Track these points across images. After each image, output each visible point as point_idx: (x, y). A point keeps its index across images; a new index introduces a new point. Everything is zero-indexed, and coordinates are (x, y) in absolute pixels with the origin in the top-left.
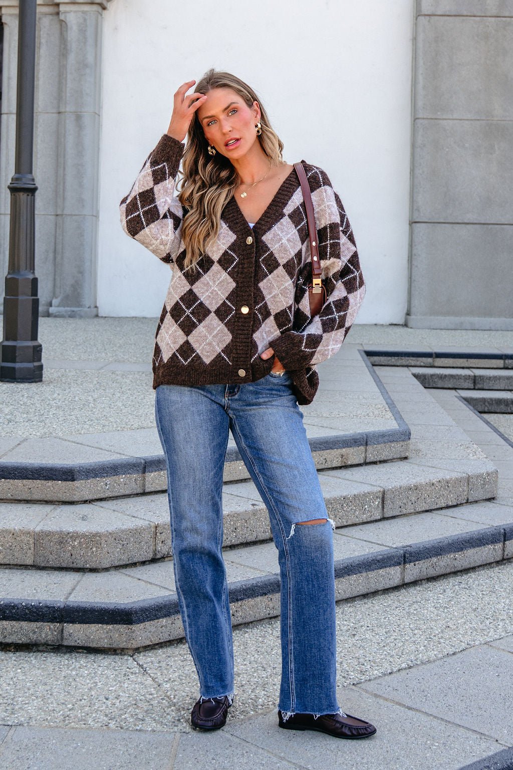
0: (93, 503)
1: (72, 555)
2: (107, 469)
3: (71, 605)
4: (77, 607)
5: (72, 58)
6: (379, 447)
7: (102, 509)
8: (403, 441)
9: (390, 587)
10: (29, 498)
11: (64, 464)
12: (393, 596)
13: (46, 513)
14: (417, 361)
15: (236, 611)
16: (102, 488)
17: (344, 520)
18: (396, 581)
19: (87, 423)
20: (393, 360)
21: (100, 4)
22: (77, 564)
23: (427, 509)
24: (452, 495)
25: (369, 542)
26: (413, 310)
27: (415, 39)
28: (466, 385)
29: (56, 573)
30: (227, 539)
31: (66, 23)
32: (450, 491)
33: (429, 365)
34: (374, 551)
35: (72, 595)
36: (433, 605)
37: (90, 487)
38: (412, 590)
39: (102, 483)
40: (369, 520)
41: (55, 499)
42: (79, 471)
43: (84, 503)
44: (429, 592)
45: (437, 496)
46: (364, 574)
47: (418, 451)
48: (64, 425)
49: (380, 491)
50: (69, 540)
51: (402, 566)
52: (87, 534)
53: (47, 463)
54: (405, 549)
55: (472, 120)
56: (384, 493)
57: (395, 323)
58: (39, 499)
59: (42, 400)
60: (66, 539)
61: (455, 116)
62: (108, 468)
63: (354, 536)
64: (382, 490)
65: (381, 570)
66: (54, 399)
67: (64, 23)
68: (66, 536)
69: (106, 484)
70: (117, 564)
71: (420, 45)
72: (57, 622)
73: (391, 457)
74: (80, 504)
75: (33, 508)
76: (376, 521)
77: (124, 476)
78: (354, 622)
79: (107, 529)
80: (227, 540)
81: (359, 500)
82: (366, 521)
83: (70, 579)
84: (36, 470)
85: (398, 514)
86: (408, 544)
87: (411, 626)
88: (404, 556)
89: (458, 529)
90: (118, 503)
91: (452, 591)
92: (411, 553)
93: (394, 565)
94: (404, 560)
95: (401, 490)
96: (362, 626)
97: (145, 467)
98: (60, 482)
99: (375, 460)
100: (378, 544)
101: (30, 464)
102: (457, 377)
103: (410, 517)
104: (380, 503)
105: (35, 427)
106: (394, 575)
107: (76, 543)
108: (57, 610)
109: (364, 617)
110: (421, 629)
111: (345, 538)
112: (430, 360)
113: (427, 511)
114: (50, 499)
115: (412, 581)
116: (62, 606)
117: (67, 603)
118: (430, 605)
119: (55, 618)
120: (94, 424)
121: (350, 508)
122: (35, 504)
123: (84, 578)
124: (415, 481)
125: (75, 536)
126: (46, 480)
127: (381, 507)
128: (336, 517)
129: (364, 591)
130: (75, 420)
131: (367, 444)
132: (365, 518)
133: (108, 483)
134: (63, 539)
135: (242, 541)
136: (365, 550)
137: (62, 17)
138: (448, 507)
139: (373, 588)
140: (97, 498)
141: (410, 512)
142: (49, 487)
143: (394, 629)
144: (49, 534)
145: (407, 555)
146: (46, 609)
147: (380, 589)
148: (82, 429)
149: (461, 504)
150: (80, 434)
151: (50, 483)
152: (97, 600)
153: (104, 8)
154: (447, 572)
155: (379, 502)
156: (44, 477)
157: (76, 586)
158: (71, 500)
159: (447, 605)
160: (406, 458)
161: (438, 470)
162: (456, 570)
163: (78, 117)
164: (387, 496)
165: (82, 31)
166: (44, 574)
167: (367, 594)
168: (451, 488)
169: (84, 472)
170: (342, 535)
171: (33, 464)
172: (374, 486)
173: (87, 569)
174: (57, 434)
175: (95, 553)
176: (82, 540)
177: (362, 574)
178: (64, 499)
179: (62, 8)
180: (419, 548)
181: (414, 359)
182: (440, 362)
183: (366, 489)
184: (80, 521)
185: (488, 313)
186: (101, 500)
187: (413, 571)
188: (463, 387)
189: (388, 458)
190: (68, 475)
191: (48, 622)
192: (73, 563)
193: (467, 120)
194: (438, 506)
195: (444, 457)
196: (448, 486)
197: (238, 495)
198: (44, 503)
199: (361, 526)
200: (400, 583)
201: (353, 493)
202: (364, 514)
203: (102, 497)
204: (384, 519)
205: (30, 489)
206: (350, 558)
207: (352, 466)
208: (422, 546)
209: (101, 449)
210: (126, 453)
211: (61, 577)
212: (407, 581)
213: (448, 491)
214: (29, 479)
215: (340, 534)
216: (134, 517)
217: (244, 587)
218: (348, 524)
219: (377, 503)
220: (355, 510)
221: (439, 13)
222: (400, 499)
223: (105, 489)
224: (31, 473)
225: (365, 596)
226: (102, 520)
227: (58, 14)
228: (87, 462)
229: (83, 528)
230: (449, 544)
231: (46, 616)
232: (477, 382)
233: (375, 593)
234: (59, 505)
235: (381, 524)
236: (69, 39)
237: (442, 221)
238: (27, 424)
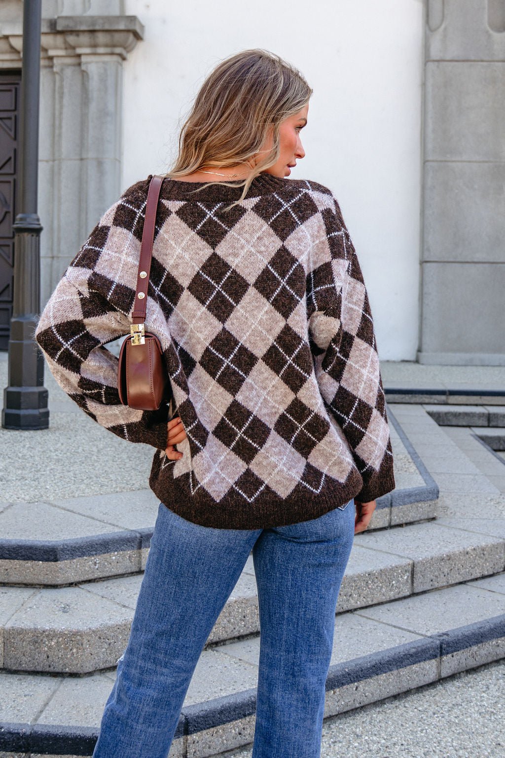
0: (80, 586)
1: (48, 657)
2: (96, 546)
3: (40, 730)
4: (47, 734)
5: (93, 107)
6: (405, 508)
7: (89, 595)
8: (431, 500)
9: (424, 683)
10: (6, 581)
11: (46, 542)
12: (428, 694)
13: (22, 602)
14: (431, 398)
15: (244, 729)
16: (90, 568)
17: (369, 599)
18: (432, 677)
19: (85, 481)
20: (407, 398)
21: (120, 55)
22: (54, 668)
23: (461, 581)
24: (488, 564)
25: (399, 628)
26: (424, 347)
27: (424, 85)
28: (480, 423)
29: (30, 678)
30: (235, 629)
31: (87, 74)
32: (486, 560)
33: (443, 403)
34: (406, 642)
35: (43, 715)
36: (477, 709)
37: (76, 567)
38: (451, 687)
39: (90, 563)
40: (397, 597)
41: (36, 581)
42: (62, 550)
43: (69, 586)
44: (470, 689)
45: (472, 566)
46: (395, 672)
47: (446, 508)
48: (59, 484)
49: (409, 564)
50: (45, 639)
51: (438, 659)
52: (66, 632)
53: (27, 539)
54: (442, 638)
55: (480, 162)
56: (413, 565)
57: (406, 359)
58: (17, 581)
59: (43, 452)
60: (42, 638)
61: (465, 158)
62: (97, 544)
63: (381, 620)
64: (411, 562)
65: (415, 666)
66: (56, 450)
67: (85, 74)
68: (42, 634)
69: (96, 563)
70: (103, 667)
71: (430, 89)
72: (23, 752)
73: (417, 519)
74: (65, 587)
75: (9, 594)
76: (405, 598)
77: (116, 553)
78: (385, 737)
79: (90, 626)
80: (234, 631)
81: (386, 575)
82: (393, 598)
83: (43, 687)
84: (14, 549)
85: (429, 588)
86: (444, 631)
87: (454, 744)
88: (441, 647)
89: (499, 608)
90: (109, 585)
91: (497, 687)
92: (448, 644)
93: (430, 659)
94: (441, 651)
95: (432, 561)
96: (395, 744)
97: (141, 542)
98: (41, 562)
99: (401, 523)
100: (410, 631)
101: (7, 541)
102: (471, 415)
103: (442, 591)
104: (410, 578)
105: (26, 488)
106: (429, 669)
107: (53, 643)
108: (22, 737)
109: (397, 729)
110: (467, 749)
111: (370, 622)
112: (443, 398)
113: (461, 583)
114: (30, 582)
115: (450, 674)
116: (28, 733)
117: (35, 729)
118: (473, 710)
119: (20, 747)
120: (92, 483)
121: (376, 585)
122: (13, 587)
123: (61, 687)
124: (447, 550)
125: (51, 635)
126: (24, 560)
127: (410, 581)
128: (360, 596)
129: (395, 691)
130: (73, 478)
131: (391, 505)
132: (392, 595)
133: (97, 562)
134: (38, 637)
135: (251, 631)
136: (395, 641)
137: (83, 67)
138: (484, 577)
139: (405, 686)
140: (85, 580)
141: (442, 585)
142: (28, 568)
143: (434, 749)
144: (21, 632)
145: (444, 646)
146: (8, 735)
147: (413, 688)
148: (77, 491)
149: (497, 573)
150: (74, 497)
151: (29, 564)
152: (73, 723)
153: (124, 59)
154: (489, 661)
155: (408, 577)
156: (22, 556)
157: (49, 700)
158: (54, 583)
159: (492, 710)
160: (434, 519)
161: (471, 533)
162: (498, 658)
163: (100, 163)
164: (417, 569)
165: (103, 80)
166: (14, 679)
167: (399, 694)
168: (487, 556)
169: (69, 550)
170: (367, 618)
171: (10, 541)
172: (402, 557)
173: (66, 673)
174: (48, 497)
175: (75, 655)
176: (60, 639)
177: (392, 672)
178: (46, 582)
179: (84, 59)
180: (458, 636)
181: (428, 396)
182: (453, 399)
183: (393, 562)
184: (61, 613)
185: (498, 350)
186: (89, 581)
187: (450, 663)
188: (477, 424)
189: (415, 520)
190: (50, 554)
191: (11, 751)
192: (50, 666)
193: (476, 162)
194: (473, 577)
195: (475, 517)
196: (484, 554)
197: (249, 572)
198: (23, 586)
199: (388, 604)
200: (436, 678)
201: (379, 568)
202: (391, 590)
203: (90, 578)
204: (414, 595)
205: (7, 570)
206: (379, 652)
207: (375, 530)
208: (460, 634)
209: (93, 518)
210: (120, 524)
211: (34, 685)
212: (443, 675)
213: (483, 559)
214: (6, 559)
215: (364, 617)
216: (124, 606)
217: (253, 699)
218: (373, 603)
219: (406, 577)
220: (382, 587)
221: (448, 58)
222: (431, 572)
223: (94, 568)
224: (7, 552)
225: (396, 697)
226: (86, 612)
227: (79, 64)
228: (74, 538)
229: (62, 623)
230: (491, 630)
231: (9, 745)
232: (491, 419)
233: (408, 693)
234: (40, 588)
235: (409, 602)
236: (90, 88)
237: (452, 260)
238: (19, 483)
